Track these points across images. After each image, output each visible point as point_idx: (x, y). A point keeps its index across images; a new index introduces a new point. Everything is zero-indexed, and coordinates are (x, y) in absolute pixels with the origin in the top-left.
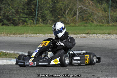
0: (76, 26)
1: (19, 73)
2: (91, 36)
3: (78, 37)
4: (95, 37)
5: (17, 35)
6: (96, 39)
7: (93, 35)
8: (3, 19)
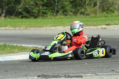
0: (96, 17)
1: (36, 69)
2: (111, 27)
3: (98, 29)
4: (116, 28)
5: (36, 28)
6: (117, 30)
7: (114, 26)
8: (23, 12)
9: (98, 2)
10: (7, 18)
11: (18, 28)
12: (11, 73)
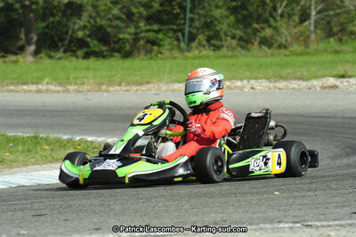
0: (308, 54)
1: (128, 209)
2: (353, 84)
3: (313, 89)
5: (128, 87)
8: (88, 39)
9: (313, 7)
10: (41, 58)
11: (76, 87)
12: (52, 221)
